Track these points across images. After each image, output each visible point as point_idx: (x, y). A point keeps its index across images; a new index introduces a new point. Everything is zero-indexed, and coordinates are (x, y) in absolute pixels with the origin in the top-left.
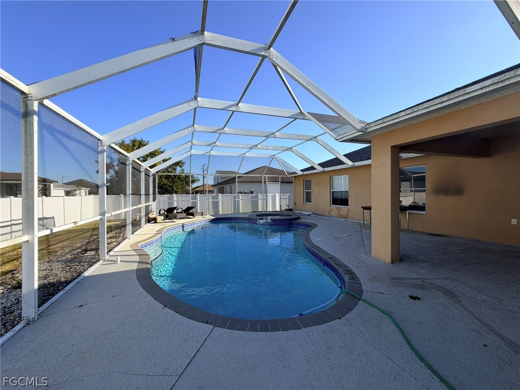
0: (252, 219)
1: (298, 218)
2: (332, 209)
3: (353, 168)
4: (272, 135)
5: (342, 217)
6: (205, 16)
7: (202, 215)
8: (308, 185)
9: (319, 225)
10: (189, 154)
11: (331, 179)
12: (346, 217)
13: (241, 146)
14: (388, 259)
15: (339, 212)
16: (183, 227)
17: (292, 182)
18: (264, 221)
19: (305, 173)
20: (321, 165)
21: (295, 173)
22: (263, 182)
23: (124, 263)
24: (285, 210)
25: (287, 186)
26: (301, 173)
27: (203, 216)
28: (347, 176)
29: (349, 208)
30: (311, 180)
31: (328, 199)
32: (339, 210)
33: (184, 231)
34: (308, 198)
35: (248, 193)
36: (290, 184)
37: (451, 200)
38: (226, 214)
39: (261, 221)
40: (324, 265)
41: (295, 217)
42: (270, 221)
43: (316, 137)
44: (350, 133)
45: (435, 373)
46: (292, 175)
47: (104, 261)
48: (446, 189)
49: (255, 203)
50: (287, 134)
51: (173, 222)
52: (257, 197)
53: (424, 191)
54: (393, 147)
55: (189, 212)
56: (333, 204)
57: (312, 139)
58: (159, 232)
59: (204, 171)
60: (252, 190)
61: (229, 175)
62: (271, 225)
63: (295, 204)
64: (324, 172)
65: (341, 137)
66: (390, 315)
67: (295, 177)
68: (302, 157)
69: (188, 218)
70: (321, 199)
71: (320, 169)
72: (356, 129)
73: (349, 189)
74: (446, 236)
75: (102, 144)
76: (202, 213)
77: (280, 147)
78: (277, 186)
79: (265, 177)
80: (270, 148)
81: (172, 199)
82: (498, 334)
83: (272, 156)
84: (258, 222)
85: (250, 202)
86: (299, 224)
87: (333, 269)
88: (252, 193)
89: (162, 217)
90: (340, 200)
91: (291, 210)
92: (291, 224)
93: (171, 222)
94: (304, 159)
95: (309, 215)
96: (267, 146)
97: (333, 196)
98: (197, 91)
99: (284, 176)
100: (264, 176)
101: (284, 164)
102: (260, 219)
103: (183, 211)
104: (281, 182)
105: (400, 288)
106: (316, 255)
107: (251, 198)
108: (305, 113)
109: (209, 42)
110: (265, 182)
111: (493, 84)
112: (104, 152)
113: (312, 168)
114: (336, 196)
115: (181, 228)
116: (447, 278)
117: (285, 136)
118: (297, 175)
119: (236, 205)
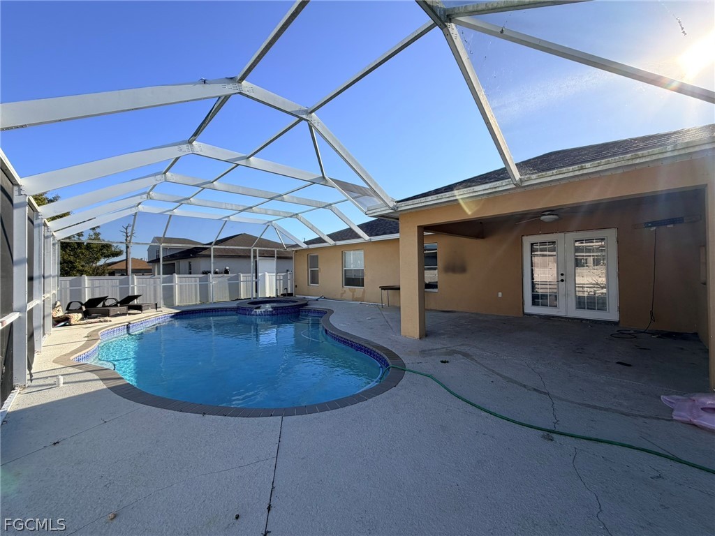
0: (244, 309)
1: (306, 304)
2: (345, 291)
3: (370, 242)
4: (279, 197)
5: (357, 300)
6: (252, 69)
7: (156, 308)
8: (314, 261)
9: (335, 311)
10: (134, 211)
11: (343, 254)
12: (362, 300)
13: (229, 207)
14: (417, 336)
15: (353, 295)
16: (128, 328)
17: (291, 258)
18: (263, 310)
19: (311, 246)
20: (332, 236)
21: (297, 245)
22: (252, 257)
23: (73, 384)
24: (282, 295)
25: (285, 263)
26: (305, 246)
27: (158, 309)
28: (362, 252)
29: (364, 289)
30: (317, 256)
31: (340, 279)
32: (353, 292)
33: (129, 334)
34: (314, 278)
35: (221, 273)
36: (290, 260)
37: (458, 277)
38: (193, 305)
39: (258, 311)
40: (357, 350)
41: (302, 303)
42: (270, 309)
43: (331, 205)
44: (382, 209)
45: (468, 402)
46: (293, 249)
47: (24, 388)
48: (456, 268)
49: (234, 288)
50: (297, 198)
51: (106, 321)
52: (237, 278)
53: (435, 269)
54: (419, 227)
55: (129, 303)
56: (346, 285)
57: (326, 206)
58: (90, 338)
59: (127, 236)
60: (227, 268)
61: (184, 245)
62: (273, 315)
63: (296, 286)
64: (335, 246)
65: (371, 212)
66: (430, 376)
67: (296, 251)
68: (310, 226)
69: (129, 314)
70: (331, 279)
71: (331, 242)
72: (387, 205)
73: (365, 267)
74: (455, 312)
75: (22, 193)
76: (156, 304)
77: (283, 212)
78: (272, 263)
79: (255, 251)
80: (269, 213)
81: (80, 284)
82: (498, 374)
83: (268, 222)
84: (253, 313)
85: (227, 286)
86: (309, 311)
87: (368, 352)
88: (226, 272)
89: (80, 315)
90: (354, 280)
91: (291, 295)
92: (299, 311)
93: (100, 321)
94: (312, 228)
95: (317, 300)
96: (266, 210)
97: (345, 276)
98: (196, 134)
99: (282, 250)
100: (255, 248)
101: (284, 233)
102: (256, 308)
103: (118, 303)
104: (278, 258)
105: (432, 357)
106: (346, 342)
107: (229, 280)
108: (327, 178)
109: (247, 93)
110: (255, 257)
111: (490, 188)
112: (25, 206)
113: (320, 240)
114: (350, 275)
115: (125, 330)
116: (462, 345)
117: (295, 201)
118: (300, 248)
119: (204, 290)
